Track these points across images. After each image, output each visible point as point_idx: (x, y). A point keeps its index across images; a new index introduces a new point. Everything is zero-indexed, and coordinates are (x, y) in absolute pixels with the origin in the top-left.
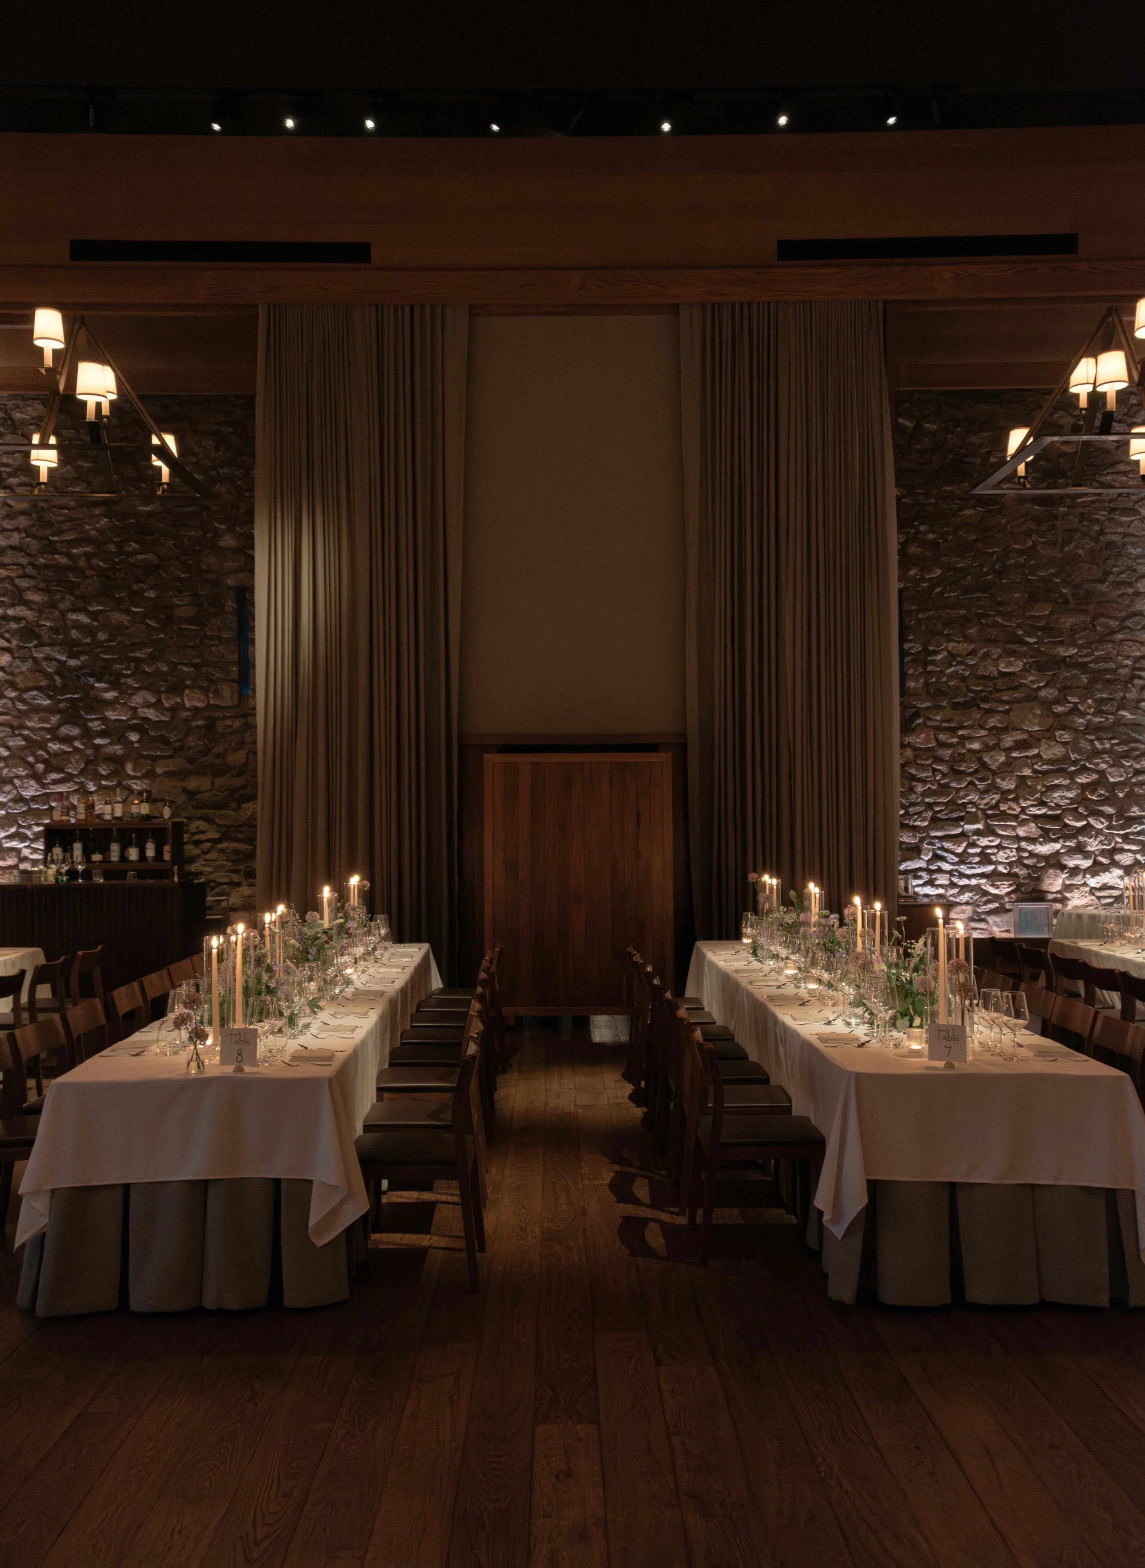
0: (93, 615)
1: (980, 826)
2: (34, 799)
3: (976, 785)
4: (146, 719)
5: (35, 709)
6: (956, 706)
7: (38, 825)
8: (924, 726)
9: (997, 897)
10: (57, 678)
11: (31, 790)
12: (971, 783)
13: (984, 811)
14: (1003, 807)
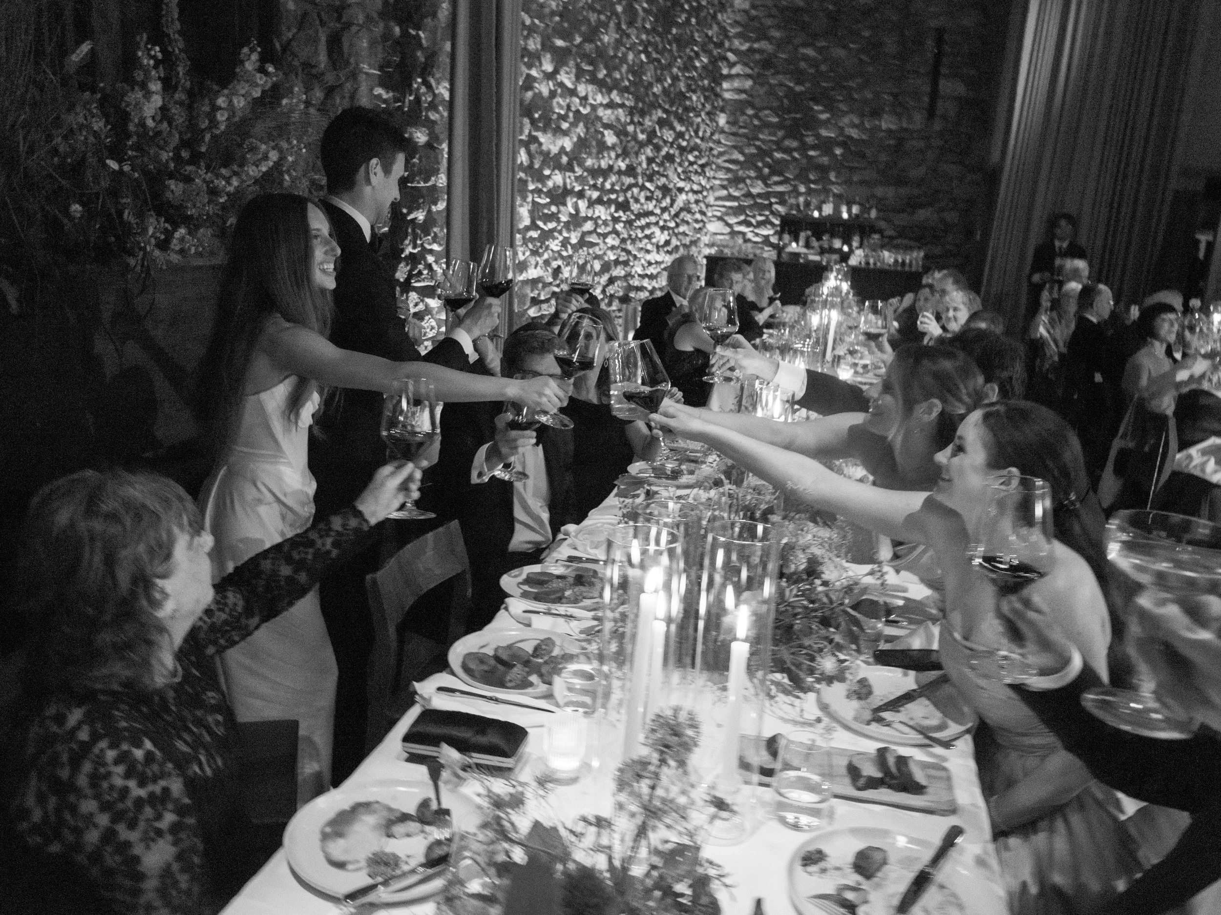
0: (820, 50)
2: (759, 195)
4: (850, 138)
5: (766, 125)
7: (761, 215)
10: (786, 101)
11: (758, 188)
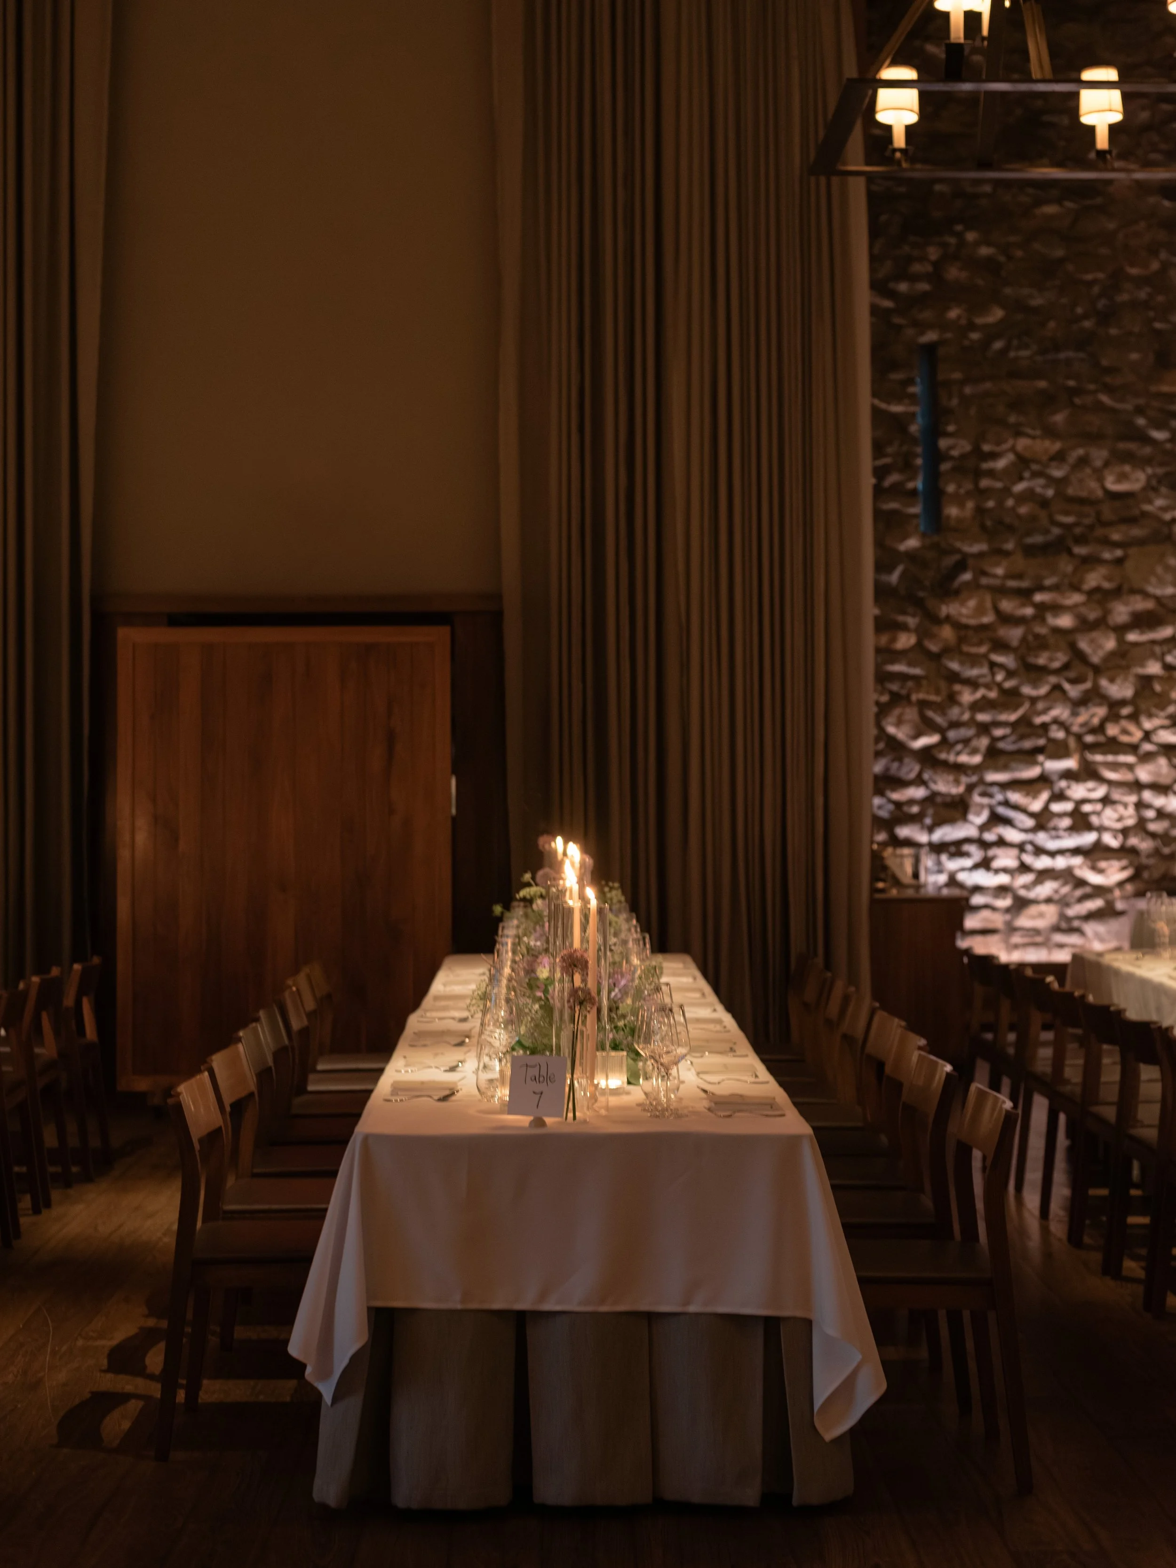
1: (1070, 764)
3: (1064, 692)
6: (1030, 551)
8: (974, 586)
9: (1099, 891)
12: (1057, 688)
13: (1079, 737)
14: (1112, 730)
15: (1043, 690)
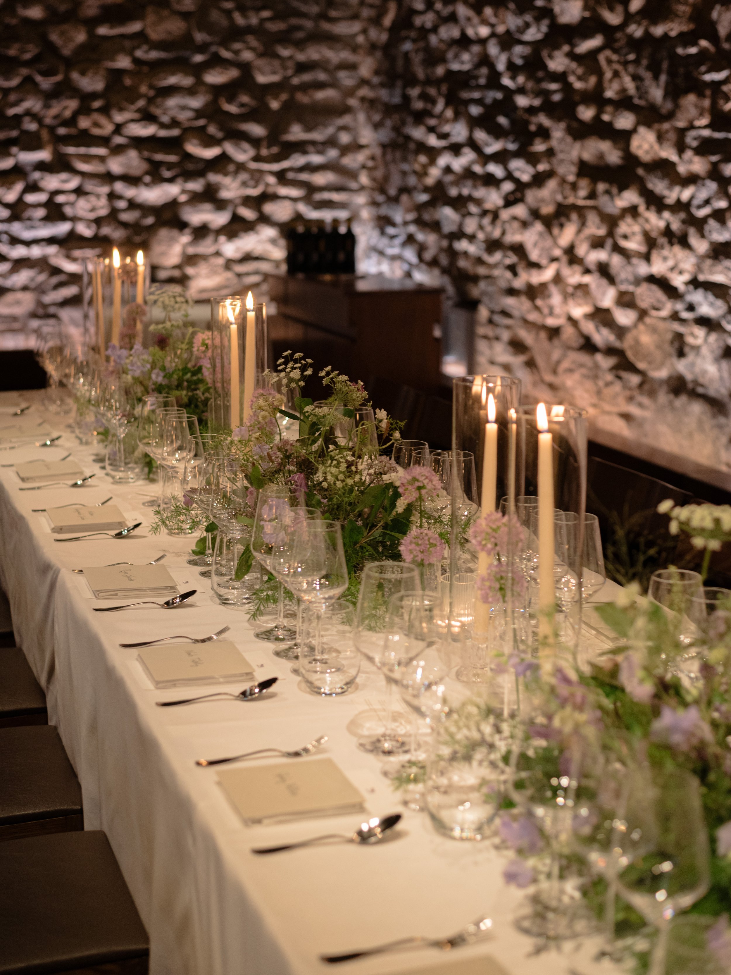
15: (14, 82)
